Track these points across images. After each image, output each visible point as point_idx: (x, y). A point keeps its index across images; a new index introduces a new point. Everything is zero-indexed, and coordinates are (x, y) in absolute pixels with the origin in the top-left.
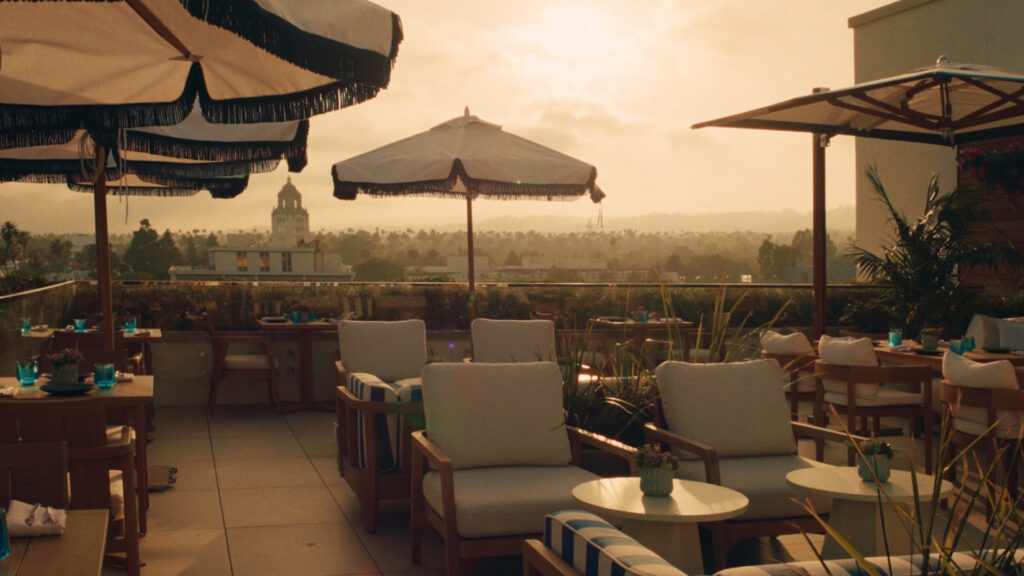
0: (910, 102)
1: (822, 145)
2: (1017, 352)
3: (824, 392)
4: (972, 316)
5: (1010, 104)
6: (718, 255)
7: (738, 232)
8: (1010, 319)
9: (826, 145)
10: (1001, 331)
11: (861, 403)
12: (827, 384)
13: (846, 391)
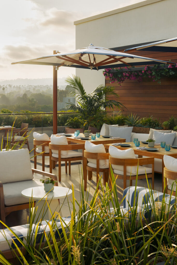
0: (82, 57)
1: (56, 70)
2: (112, 138)
3: (52, 153)
4: (103, 124)
5: (112, 59)
6: (40, 93)
7: (47, 85)
8: (113, 125)
9: (57, 69)
10: (110, 130)
11: (62, 157)
12: (53, 151)
13: (58, 153)
